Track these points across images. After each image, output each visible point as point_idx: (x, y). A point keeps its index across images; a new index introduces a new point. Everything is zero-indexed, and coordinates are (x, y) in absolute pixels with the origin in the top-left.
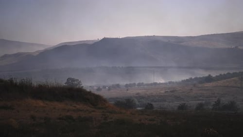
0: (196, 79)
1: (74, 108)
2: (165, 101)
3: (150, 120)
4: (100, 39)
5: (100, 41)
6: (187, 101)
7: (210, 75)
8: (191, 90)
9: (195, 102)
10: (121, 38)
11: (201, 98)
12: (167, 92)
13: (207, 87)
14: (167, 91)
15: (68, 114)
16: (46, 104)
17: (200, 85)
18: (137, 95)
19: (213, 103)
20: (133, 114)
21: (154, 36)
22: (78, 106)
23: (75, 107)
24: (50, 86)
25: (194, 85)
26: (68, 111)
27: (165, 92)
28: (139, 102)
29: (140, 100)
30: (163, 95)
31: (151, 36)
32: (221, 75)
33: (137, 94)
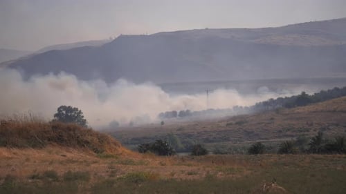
0: (280, 100)
1: (62, 158)
2: (228, 140)
3: (190, 174)
4: (114, 38)
5: (114, 40)
6: (266, 139)
7: (304, 93)
8: (272, 119)
9: (279, 140)
10: (148, 34)
11: (288, 133)
12: (231, 124)
13: (298, 113)
14: (229, 122)
15: (50, 169)
16: (14, 153)
17: (287, 111)
18: (179, 132)
19: (310, 141)
20: (163, 165)
21: (207, 29)
22: (69, 155)
23: (64, 156)
24: (21, 123)
25: (277, 111)
26: (51, 163)
27: (228, 125)
28: (183, 143)
29: (185, 140)
30: (223, 129)
31: (202, 30)
32: (322, 92)
33: (180, 129)
